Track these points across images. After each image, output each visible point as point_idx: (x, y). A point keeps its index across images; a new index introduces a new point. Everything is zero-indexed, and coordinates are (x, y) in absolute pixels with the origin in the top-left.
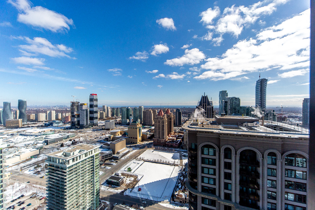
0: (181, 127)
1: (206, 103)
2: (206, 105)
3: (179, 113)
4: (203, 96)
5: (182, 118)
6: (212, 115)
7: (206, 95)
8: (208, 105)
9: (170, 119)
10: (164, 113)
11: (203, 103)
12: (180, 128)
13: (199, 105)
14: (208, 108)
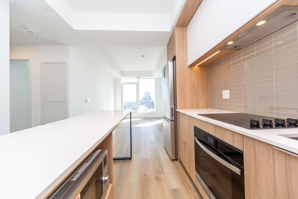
1: (148, 97)
2: (148, 99)
4: (146, 92)
8: (150, 100)
13: (143, 100)
14: (150, 102)
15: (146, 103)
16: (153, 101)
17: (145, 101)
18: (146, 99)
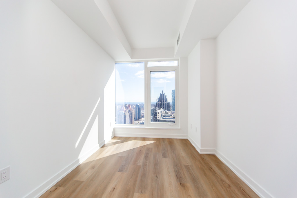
0: (140, 120)
1: (164, 99)
2: (164, 101)
3: (138, 108)
4: (162, 93)
5: (141, 113)
6: (169, 109)
7: (163, 93)
8: (165, 102)
9: (131, 114)
10: (126, 109)
11: (162, 99)
12: (140, 122)
13: (159, 102)
14: (165, 104)
15: (162, 104)
16: (169, 103)
17: (161, 103)
18: (162, 101)
